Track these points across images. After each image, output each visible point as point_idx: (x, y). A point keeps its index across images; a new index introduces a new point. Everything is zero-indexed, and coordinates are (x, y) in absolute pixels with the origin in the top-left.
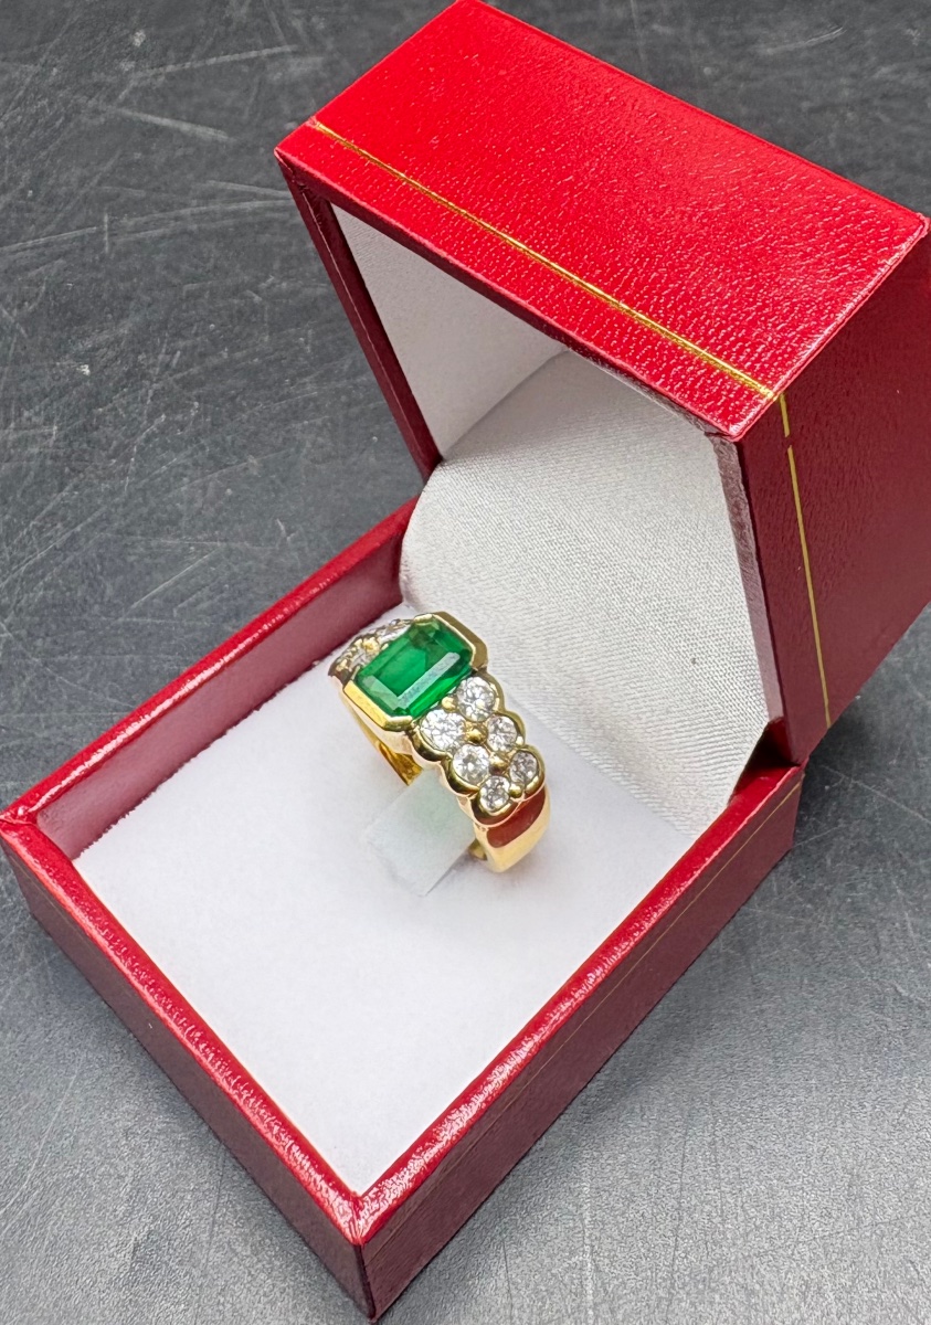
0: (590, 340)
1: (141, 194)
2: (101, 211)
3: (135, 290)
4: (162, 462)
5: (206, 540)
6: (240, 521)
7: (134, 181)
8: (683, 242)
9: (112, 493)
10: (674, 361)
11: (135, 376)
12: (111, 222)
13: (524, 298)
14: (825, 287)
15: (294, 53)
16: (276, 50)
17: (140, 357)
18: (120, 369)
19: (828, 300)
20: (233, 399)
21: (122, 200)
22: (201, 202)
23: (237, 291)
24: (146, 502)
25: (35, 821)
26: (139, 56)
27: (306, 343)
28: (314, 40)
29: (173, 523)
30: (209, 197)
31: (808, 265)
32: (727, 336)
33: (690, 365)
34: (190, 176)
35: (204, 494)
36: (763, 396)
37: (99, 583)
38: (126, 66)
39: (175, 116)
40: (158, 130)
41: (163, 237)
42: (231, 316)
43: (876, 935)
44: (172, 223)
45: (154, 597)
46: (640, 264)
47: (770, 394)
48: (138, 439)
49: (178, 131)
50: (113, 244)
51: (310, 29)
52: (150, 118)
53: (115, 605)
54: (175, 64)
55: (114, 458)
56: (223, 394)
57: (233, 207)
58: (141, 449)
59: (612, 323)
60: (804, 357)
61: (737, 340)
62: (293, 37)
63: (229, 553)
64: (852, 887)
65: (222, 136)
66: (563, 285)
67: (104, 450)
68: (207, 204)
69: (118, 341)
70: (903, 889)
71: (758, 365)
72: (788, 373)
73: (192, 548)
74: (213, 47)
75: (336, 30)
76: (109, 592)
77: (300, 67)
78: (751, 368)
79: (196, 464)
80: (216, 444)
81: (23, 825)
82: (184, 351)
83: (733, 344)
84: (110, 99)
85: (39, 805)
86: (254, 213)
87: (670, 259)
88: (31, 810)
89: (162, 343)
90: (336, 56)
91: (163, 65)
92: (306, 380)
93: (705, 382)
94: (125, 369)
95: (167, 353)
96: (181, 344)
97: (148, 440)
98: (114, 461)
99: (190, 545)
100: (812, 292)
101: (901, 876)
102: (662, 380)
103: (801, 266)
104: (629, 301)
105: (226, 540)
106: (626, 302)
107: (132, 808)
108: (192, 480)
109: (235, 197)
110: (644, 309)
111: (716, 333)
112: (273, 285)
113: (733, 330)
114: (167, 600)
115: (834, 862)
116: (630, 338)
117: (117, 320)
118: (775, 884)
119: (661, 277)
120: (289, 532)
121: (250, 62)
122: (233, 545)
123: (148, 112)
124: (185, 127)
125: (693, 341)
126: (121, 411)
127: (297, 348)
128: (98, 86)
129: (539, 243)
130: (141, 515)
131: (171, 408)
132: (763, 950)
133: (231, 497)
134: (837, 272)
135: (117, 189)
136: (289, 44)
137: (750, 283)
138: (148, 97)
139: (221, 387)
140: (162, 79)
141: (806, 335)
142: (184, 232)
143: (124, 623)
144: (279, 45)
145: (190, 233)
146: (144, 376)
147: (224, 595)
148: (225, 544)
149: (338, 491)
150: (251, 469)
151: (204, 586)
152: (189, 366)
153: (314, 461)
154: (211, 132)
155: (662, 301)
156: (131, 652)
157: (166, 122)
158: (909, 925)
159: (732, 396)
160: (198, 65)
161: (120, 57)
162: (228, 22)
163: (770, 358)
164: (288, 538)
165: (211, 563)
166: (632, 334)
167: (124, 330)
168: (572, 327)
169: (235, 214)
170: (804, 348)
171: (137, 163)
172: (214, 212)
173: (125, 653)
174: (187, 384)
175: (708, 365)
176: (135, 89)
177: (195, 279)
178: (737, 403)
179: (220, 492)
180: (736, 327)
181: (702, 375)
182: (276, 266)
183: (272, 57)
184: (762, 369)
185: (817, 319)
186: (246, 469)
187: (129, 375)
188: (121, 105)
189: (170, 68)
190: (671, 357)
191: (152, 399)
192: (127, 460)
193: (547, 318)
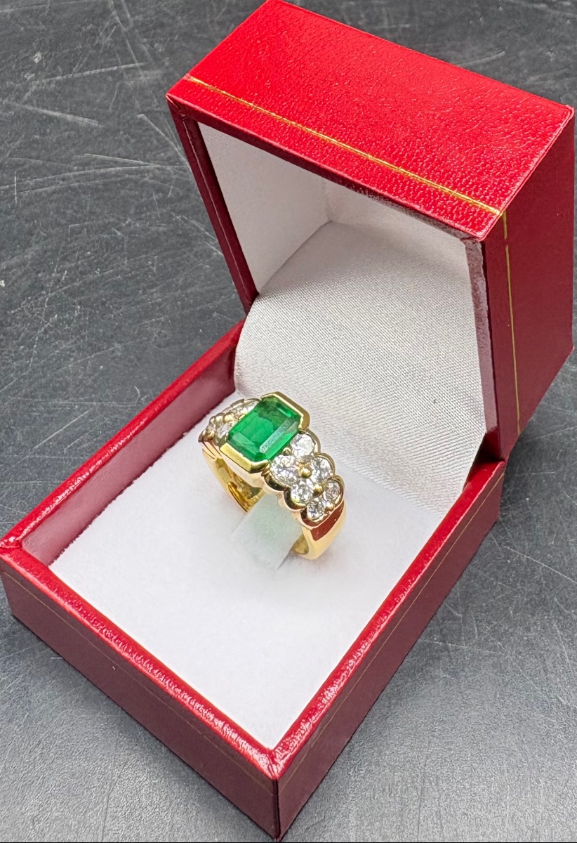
0: (385, 190)
1: (40, 162)
2: (12, 175)
3: (36, 228)
4: (56, 347)
5: (86, 400)
6: (109, 387)
7: (34, 154)
8: (431, 131)
9: (21, 369)
10: (438, 198)
11: (37, 287)
12: (18, 181)
13: (341, 170)
14: (519, 150)
15: (143, 68)
16: (131, 65)
17: (40, 275)
18: (25, 284)
19: (522, 157)
20: (103, 304)
21: (27, 166)
22: (81, 168)
23: (105, 228)
24: (45, 376)
25: (21, 546)
26: (38, 69)
27: (153, 265)
28: (156, 59)
29: (64, 389)
30: (85, 165)
31: (507, 139)
32: (467, 182)
33: (448, 200)
34: (72, 151)
35: (84, 370)
36: (494, 214)
37: (12, 431)
38: (29, 76)
39: (62, 110)
40: (51, 119)
41: (54, 192)
42: (101, 246)
43: (544, 662)
44: (61, 182)
45: (50, 440)
46: (408, 145)
47: (498, 213)
48: (39, 332)
49: (64, 119)
50: (20, 197)
51: (153, 52)
52: (45, 111)
53: (23, 447)
54: (63, 75)
55: (22, 345)
56: (97, 300)
57: (102, 171)
58: (41, 339)
59: (396, 181)
60: (514, 190)
61: (473, 184)
62: (141, 57)
63: (103, 408)
64: (528, 629)
65: (94, 123)
66: (364, 161)
67: (16, 340)
68: (84, 169)
69: (24, 264)
70: (561, 630)
71: (488, 197)
72: (507, 199)
73: (77, 407)
74: (87, 64)
75: (170, 52)
76: (19, 438)
77: (147, 77)
78: (484, 199)
79: (79, 348)
80: (93, 335)
81: (13, 549)
82: (69, 270)
83: (472, 186)
84: (18, 98)
85: (23, 534)
86: (116, 175)
87: (425, 141)
88: (17, 539)
89: (55, 264)
90: (171, 69)
91: (54, 76)
92: (154, 290)
93: (458, 208)
94: (29, 282)
95: (58, 272)
96: (68, 265)
97: (46, 332)
98: (22, 347)
99: (75, 405)
100: (513, 154)
101: (559, 621)
102: (432, 210)
103: (503, 140)
104: (405, 167)
105: (100, 401)
106: (403, 168)
107: (77, 536)
108: (76, 359)
109: (104, 164)
110: (415, 171)
111: (460, 181)
112: (130, 225)
113: (470, 179)
114: (60, 443)
115: (515, 612)
116: (409, 188)
117: (24, 248)
118: (476, 629)
119: (421, 152)
120: (143, 394)
121: (112, 73)
122: (105, 404)
123: (44, 107)
124: (69, 117)
125: (447, 186)
126: (27, 312)
127: (146, 269)
128: (10, 90)
129: (344, 138)
130: (41, 384)
131: (61, 310)
132: (469, 674)
133: (102, 371)
134: (525, 141)
135: (23, 160)
136: (139, 62)
137: (475, 152)
138: (42, 97)
139: (96, 295)
140: (53, 85)
141: (513, 178)
142: (70, 188)
143: (30, 459)
144: (133, 62)
145: (73, 189)
146: (42, 288)
147: (98, 438)
148: (99, 404)
149: (176, 367)
150: (117, 352)
151: (84, 432)
152: (73, 280)
153: (159, 346)
154: (86, 120)
155: (424, 165)
156: (36, 479)
157: (57, 114)
158: (566, 655)
159: (475, 215)
160: (76, 75)
161: (25, 71)
162: (98, 46)
163: (495, 192)
164: (142, 399)
165: (90, 416)
166: (410, 185)
167: (29, 255)
168: (373, 184)
169: (103, 176)
170: (513, 186)
171: (36, 141)
172: (89, 174)
173: (32, 480)
174: (72, 294)
175: (458, 199)
176: (35, 93)
177: (76, 220)
178: (479, 219)
179: (95, 369)
180: (471, 176)
181: (456, 205)
182: (132, 211)
183: (128, 70)
184: (491, 199)
185: (518, 168)
186: (113, 352)
187: (32, 286)
188: (25, 103)
189: (59, 78)
190: (435, 196)
191: (48, 304)
192: (31, 346)
193: (356, 180)
